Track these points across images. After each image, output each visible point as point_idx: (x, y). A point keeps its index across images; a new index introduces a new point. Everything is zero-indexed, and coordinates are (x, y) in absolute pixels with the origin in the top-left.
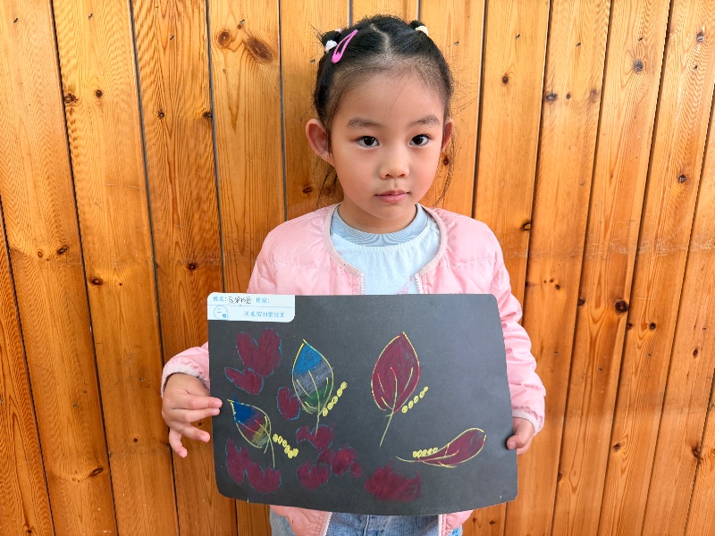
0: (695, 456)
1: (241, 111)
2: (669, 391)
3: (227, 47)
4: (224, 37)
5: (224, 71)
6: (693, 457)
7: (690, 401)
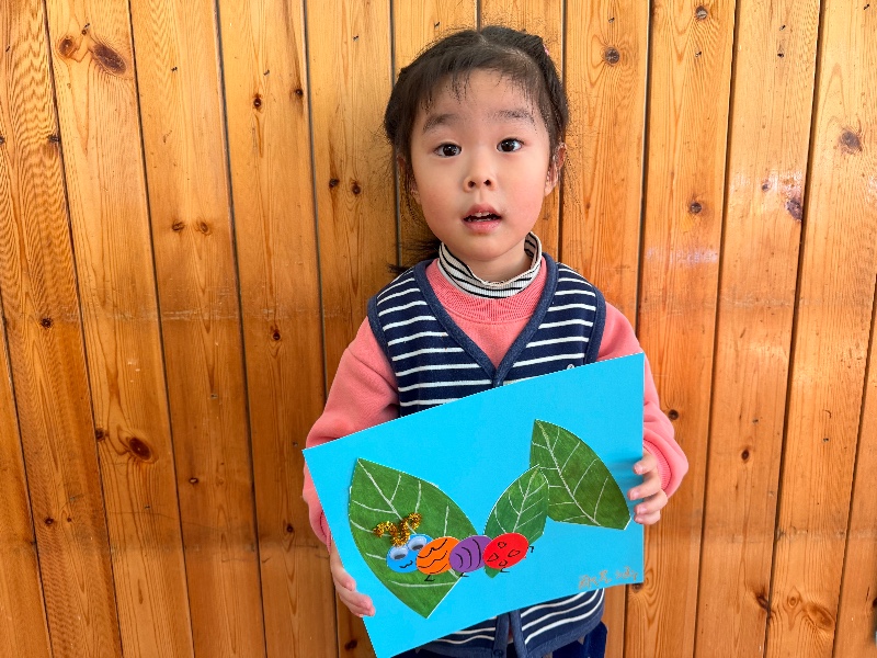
0: (762, 606)
1: (92, 132)
2: (710, 508)
3: (71, 57)
4: (67, 45)
5: (69, 85)
6: (758, 607)
7: (745, 525)
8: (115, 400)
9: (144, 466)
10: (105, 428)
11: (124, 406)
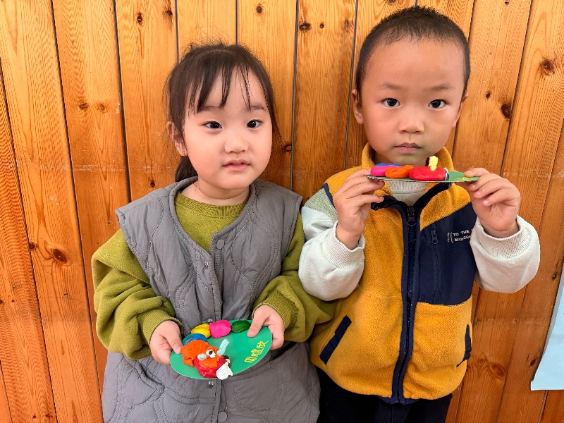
8: (42, 224)
9: (63, 267)
10: (36, 242)
11: (48, 228)
